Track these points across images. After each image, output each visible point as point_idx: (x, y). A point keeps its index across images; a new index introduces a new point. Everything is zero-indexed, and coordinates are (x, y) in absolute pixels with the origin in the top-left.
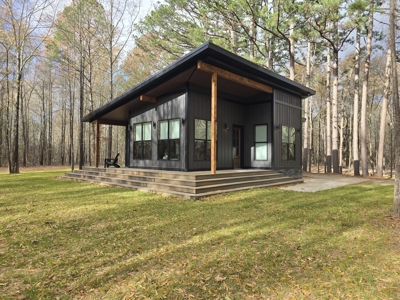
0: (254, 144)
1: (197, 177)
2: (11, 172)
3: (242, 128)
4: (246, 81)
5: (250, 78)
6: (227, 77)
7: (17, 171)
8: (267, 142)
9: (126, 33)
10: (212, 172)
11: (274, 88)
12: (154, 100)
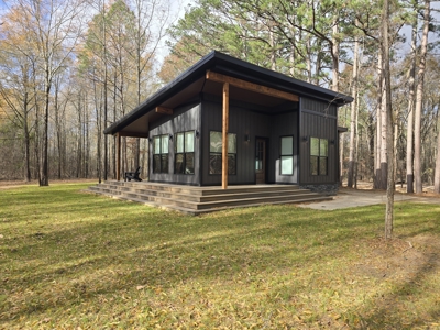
0: (280, 157)
1: (204, 193)
2: (41, 184)
3: (268, 140)
4: (265, 90)
5: (269, 86)
6: (241, 86)
7: (46, 184)
8: (292, 155)
9: (155, 40)
10: (223, 188)
11: (299, 95)
12: (171, 112)
